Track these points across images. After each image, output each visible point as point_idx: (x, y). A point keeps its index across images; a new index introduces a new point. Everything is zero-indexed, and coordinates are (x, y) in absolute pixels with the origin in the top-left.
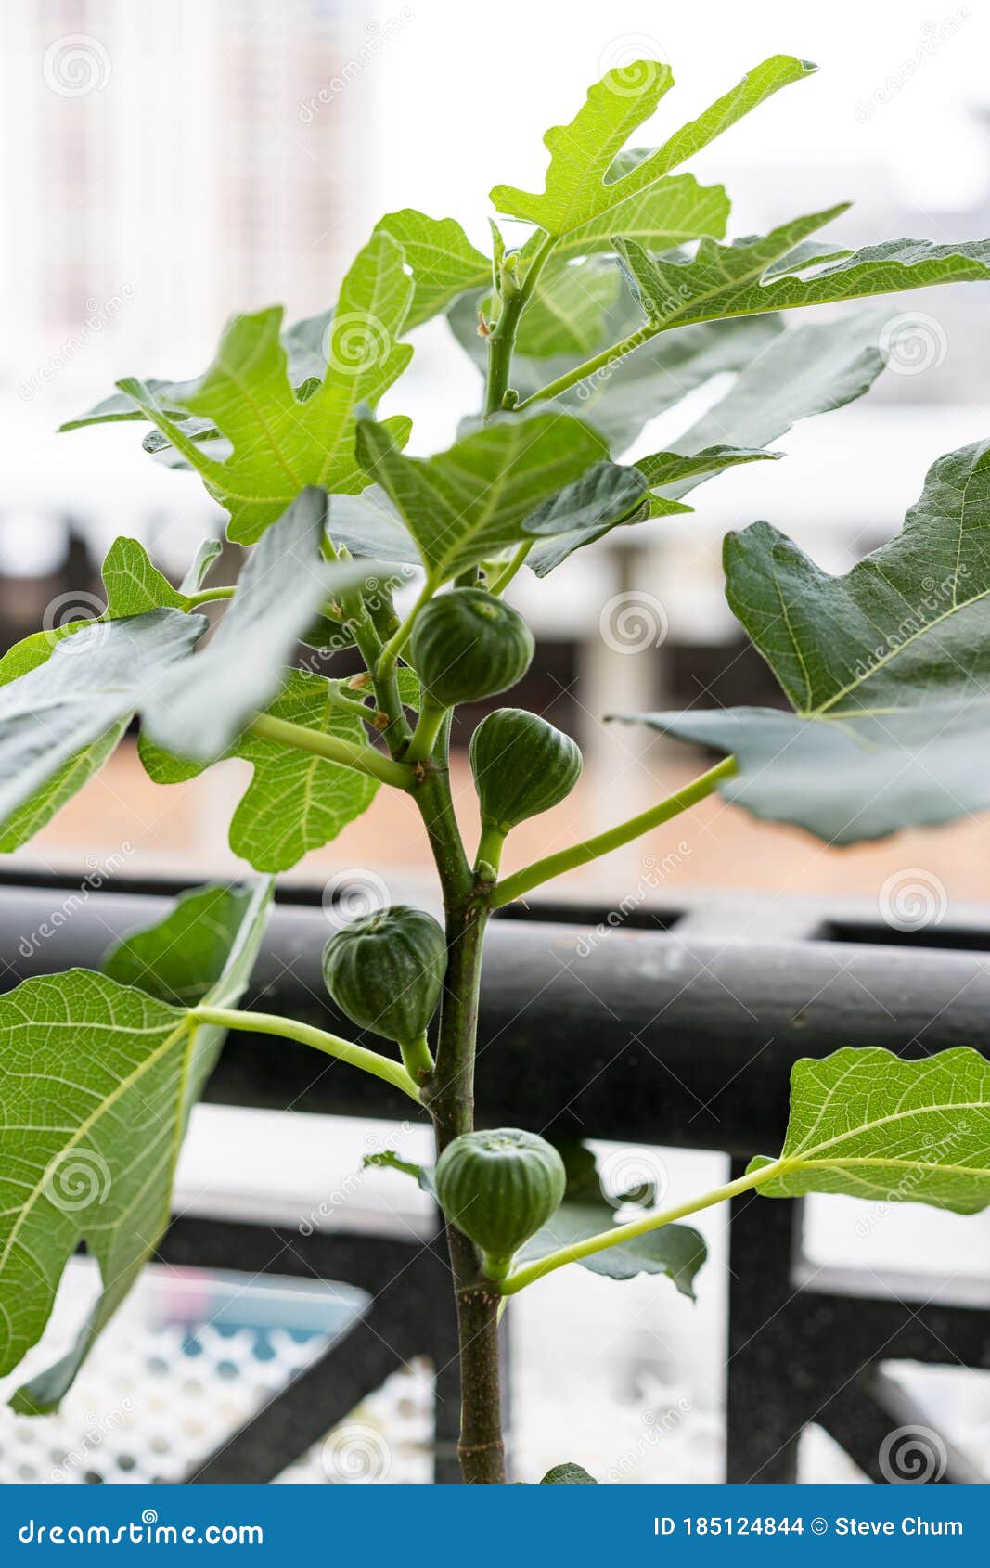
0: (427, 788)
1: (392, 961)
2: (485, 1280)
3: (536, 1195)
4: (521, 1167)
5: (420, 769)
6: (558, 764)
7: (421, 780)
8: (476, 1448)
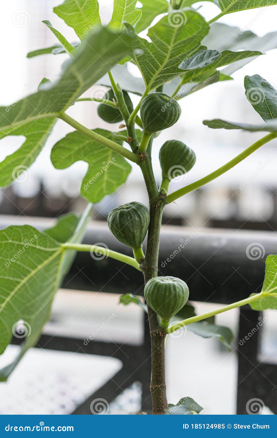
0: (144, 163)
1: (131, 217)
2: (161, 328)
3: (179, 296)
4: (174, 286)
5: (142, 155)
6: (188, 157)
7: (142, 159)
8: (156, 386)
